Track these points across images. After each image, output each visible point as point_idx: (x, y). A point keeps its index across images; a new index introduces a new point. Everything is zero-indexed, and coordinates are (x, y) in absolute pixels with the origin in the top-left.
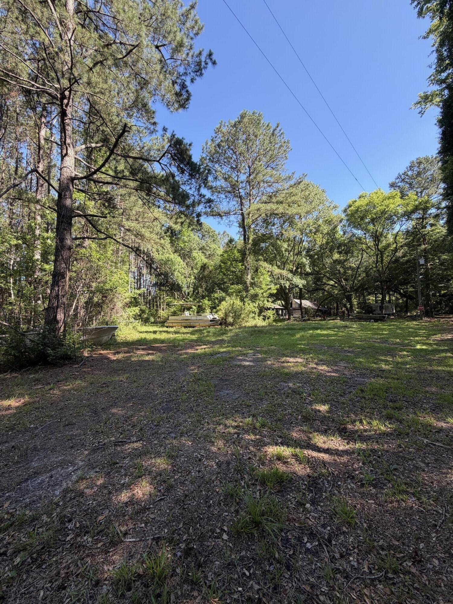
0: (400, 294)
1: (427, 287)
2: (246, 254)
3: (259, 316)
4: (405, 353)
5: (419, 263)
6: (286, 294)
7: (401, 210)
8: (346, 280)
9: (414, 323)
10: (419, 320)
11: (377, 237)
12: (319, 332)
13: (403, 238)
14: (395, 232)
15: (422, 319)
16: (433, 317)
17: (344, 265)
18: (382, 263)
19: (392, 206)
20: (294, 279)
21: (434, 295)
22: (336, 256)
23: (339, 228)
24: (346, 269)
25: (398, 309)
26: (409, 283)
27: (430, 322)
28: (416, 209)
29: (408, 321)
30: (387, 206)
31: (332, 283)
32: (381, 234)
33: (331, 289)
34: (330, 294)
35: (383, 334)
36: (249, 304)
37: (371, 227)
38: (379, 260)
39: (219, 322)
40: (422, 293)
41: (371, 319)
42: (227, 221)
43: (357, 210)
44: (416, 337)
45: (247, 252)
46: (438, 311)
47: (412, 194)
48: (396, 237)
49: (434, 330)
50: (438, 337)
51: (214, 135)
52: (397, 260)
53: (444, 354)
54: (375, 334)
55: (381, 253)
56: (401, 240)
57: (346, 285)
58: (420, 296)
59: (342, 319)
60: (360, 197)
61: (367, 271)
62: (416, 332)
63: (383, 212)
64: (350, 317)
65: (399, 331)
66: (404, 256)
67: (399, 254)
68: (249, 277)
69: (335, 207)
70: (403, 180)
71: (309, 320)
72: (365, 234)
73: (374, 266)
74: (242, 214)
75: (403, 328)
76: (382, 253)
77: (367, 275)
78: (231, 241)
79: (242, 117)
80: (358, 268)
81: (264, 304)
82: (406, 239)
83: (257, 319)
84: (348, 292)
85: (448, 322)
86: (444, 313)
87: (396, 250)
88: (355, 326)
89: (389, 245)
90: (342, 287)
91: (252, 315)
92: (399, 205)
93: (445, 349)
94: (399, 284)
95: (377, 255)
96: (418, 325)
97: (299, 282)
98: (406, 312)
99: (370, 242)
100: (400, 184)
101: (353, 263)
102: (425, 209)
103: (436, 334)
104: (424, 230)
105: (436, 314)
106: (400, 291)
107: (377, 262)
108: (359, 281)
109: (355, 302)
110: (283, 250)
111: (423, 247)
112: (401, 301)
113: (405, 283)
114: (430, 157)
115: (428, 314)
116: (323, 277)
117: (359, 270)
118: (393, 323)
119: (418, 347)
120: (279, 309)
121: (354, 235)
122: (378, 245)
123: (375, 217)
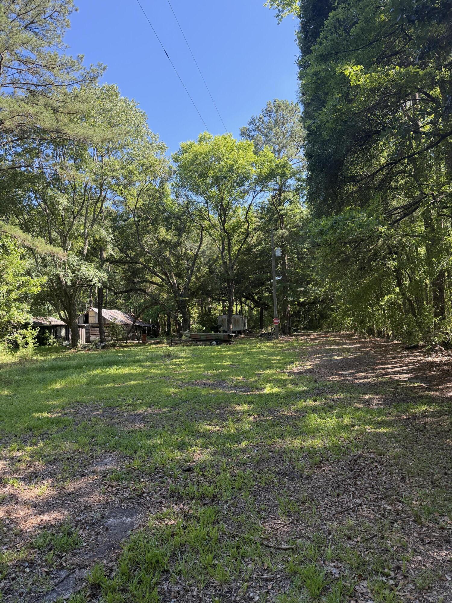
0: (253, 300)
1: (285, 292)
4: (246, 407)
5: (275, 255)
6: (69, 297)
7: (254, 172)
8: (179, 276)
9: (269, 344)
10: (274, 339)
11: (223, 210)
12: (113, 370)
13: (256, 217)
14: (247, 205)
15: (277, 338)
16: (290, 335)
17: (178, 251)
19: (242, 162)
20: (83, 268)
21: (292, 303)
22: (163, 233)
23: (168, 187)
24: (178, 257)
25: (252, 323)
26: (263, 284)
27: (287, 341)
28: (271, 175)
29: (261, 342)
30: (236, 161)
31: (157, 280)
32: (228, 206)
33: (156, 291)
34: (155, 300)
35: (222, 367)
37: (214, 191)
38: (226, 247)
40: (278, 300)
41: (212, 340)
43: (194, 160)
44: (268, 368)
46: (297, 326)
47: (267, 150)
48: (247, 213)
49: (291, 355)
50: (295, 367)
52: (249, 250)
53: (301, 403)
54: (210, 368)
55: (227, 235)
56: (254, 219)
57: (179, 284)
58: (275, 302)
59: (171, 343)
60: (200, 140)
61: (210, 264)
62: (269, 360)
63: (231, 170)
64: (183, 338)
65: (246, 360)
66: (259, 244)
67: (252, 240)
70: (258, 127)
71: (114, 346)
72: (207, 203)
73: (220, 256)
75: (253, 353)
76: (229, 237)
77: (211, 271)
80: (196, 257)
81: (11, 318)
82: (261, 219)
84: (182, 295)
85: (307, 342)
86: (303, 329)
87: (248, 234)
88: (183, 355)
89: (238, 225)
90: (172, 287)
92: (251, 164)
93: (303, 392)
94: (252, 287)
95: (223, 239)
96: (272, 347)
98: (261, 327)
99: (214, 217)
100: (253, 133)
101: (189, 248)
102: (283, 176)
103: (292, 362)
104: (282, 207)
105: (295, 331)
106: (253, 298)
107: (223, 250)
108: (198, 279)
109: (195, 312)
110: (61, 208)
111: (280, 232)
112: (255, 312)
113: (259, 283)
114: (289, 102)
115: (285, 330)
116: (143, 269)
117: (197, 260)
118: (242, 346)
119: (268, 390)
120: (61, 326)
121: (190, 203)
122: (224, 222)
123: (218, 174)
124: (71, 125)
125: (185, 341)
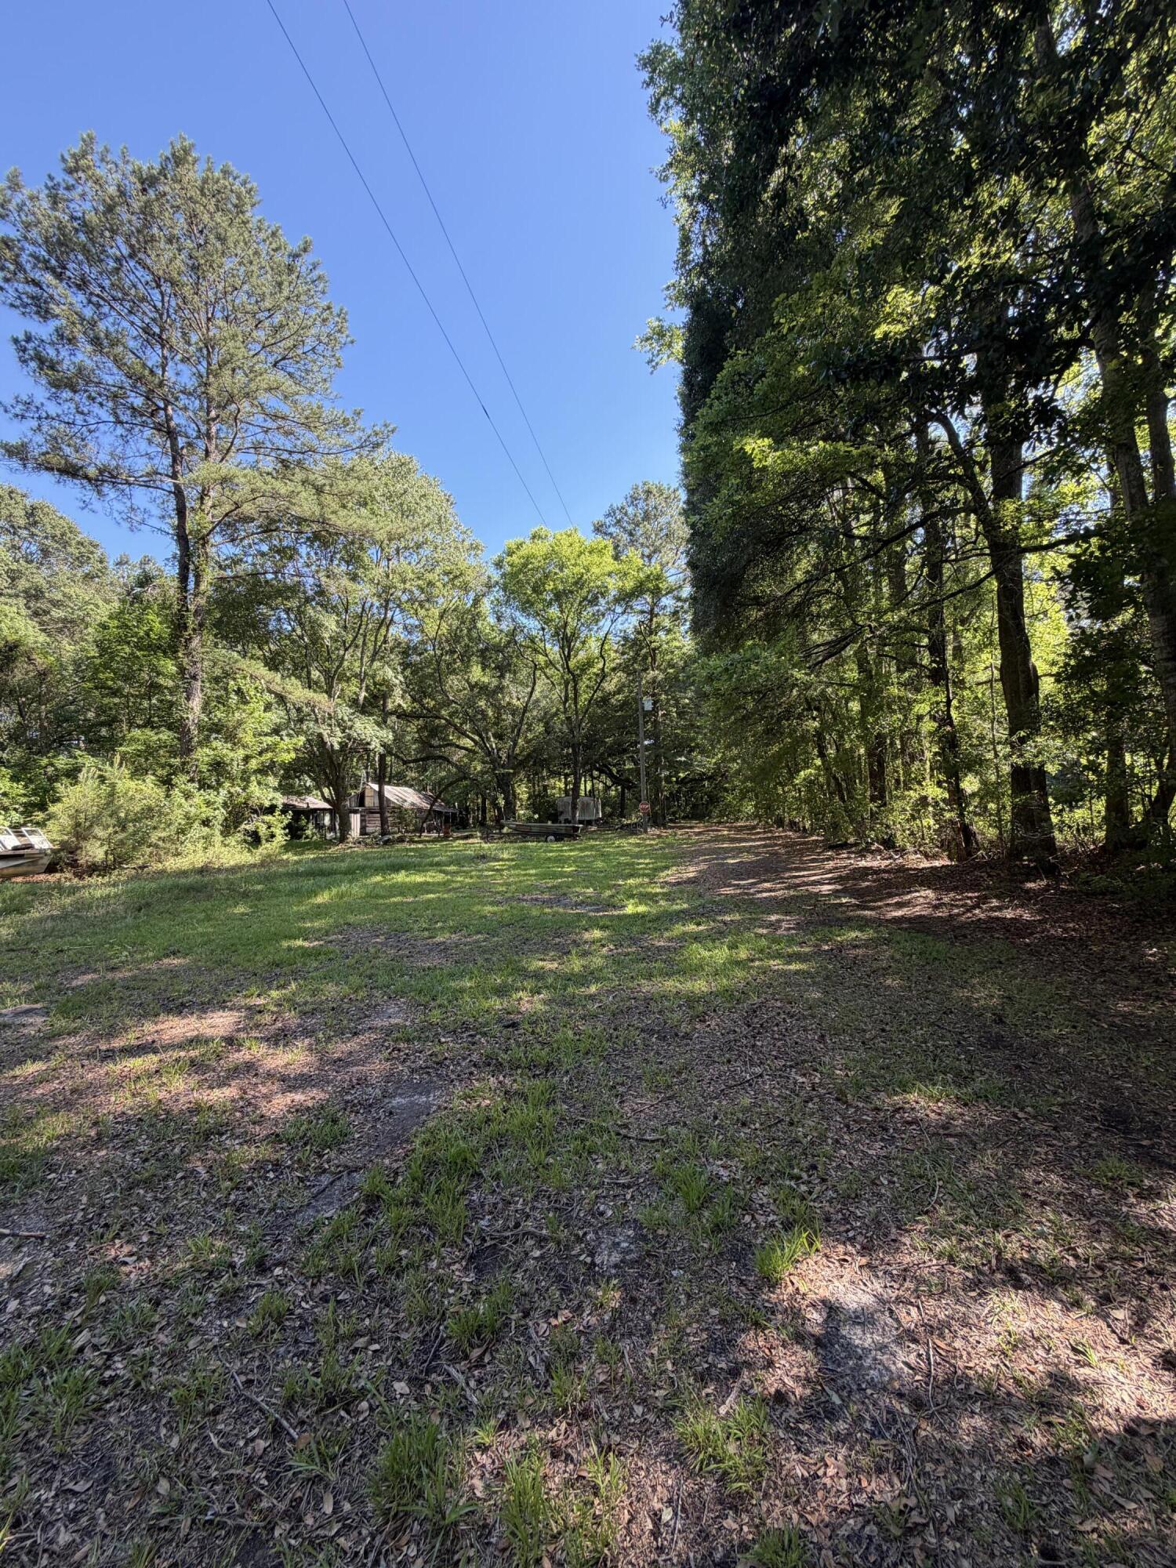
0: (610, 775)
1: (657, 763)
2: (186, 628)
3: (226, 831)
4: (597, 934)
5: (643, 708)
6: (336, 767)
7: (613, 585)
8: (499, 737)
9: (632, 840)
10: (641, 833)
11: (567, 641)
12: (401, 877)
13: (616, 651)
14: (602, 634)
15: (646, 832)
16: (665, 826)
17: (498, 700)
18: (576, 703)
19: (595, 570)
20: (358, 724)
21: (668, 779)
22: (477, 673)
23: (486, 606)
24: (499, 709)
25: (608, 809)
26: (625, 751)
27: (659, 836)
28: (639, 590)
29: (621, 837)
30: (587, 569)
31: (467, 742)
32: (575, 635)
33: (465, 760)
34: (463, 773)
35: (562, 875)
36: (188, 796)
37: (554, 612)
38: (571, 695)
39: (46, 861)
40: (648, 774)
41: (548, 834)
42: (117, 506)
43: (525, 565)
44: (631, 876)
45: (192, 622)
46: (674, 814)
47: (633, 555)
48: (602, 645)
49: (665, 857)
50: (671, 875)
51: (61, 177)
52: (605, 700)
53: (679, 929)
54: (544, 876)
55: (573, 678)
56: (613, 655)
57: (499, 750)
58: (644, 778)
59: (486, 838)
60: (534, 537)
61: (547, 719)
62: (633, 864)
63: (579, 582)
64: (505, 830)
65: (600, 864)
66: (619, 691)
67: (610, 686)
68: (196, 703)
69: (474, 547)
70: (619, 521)
71: (401, 840)
72: (543, 629)
73: (562, 708)
74: (178, 493)
75: (609, 854)
76: (576, 679)
77: (548, 730)
78: (145, 581)
79: (179, 160)
80: (525, 709)
81: (249, 797)
82: (623, 654)
83: (218, 844)
84: (503, 766)
85: (689, 838)
86: (684, 818)
87: (603, 676)
88: (505, 856)
89: (589, 663)
90: (489, 753)
91: (198, 831)
92: (610, 574)
93: (682, 911)
94: (609, 755)
95: (567, 683)
96: (638, 845)
97: (371, 732)
98: (622, 815)
99: (554, 650)
100: (612, 530)
101: (515, 695)
102: (657, 593)
103: (667, 868)
104: (653, 638)
105: (671, 821)
106: (611, 771)
107: (566, 700)
108: (528, 741)
109: (522, 791)
110: (326, 635)
111: (652, 674)
112: (613, 793)
113: (619, 750)
114: (665, 486)
115: (656, 820)
116: (445, 727)
117: (528, 714)
118: (592, 843)
119: (630, 909)
120: (324, 810)
121: (517, 628)
122: (568, 658)
123: (561, 587)
124: (342, 513)
125: (508, 834)
